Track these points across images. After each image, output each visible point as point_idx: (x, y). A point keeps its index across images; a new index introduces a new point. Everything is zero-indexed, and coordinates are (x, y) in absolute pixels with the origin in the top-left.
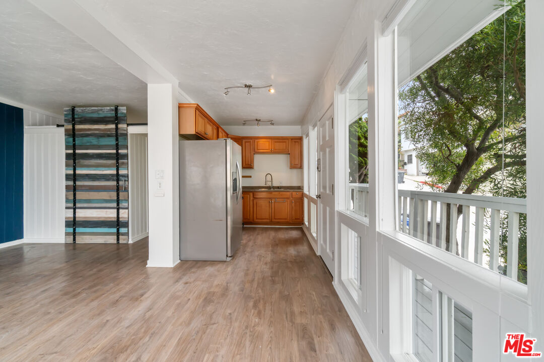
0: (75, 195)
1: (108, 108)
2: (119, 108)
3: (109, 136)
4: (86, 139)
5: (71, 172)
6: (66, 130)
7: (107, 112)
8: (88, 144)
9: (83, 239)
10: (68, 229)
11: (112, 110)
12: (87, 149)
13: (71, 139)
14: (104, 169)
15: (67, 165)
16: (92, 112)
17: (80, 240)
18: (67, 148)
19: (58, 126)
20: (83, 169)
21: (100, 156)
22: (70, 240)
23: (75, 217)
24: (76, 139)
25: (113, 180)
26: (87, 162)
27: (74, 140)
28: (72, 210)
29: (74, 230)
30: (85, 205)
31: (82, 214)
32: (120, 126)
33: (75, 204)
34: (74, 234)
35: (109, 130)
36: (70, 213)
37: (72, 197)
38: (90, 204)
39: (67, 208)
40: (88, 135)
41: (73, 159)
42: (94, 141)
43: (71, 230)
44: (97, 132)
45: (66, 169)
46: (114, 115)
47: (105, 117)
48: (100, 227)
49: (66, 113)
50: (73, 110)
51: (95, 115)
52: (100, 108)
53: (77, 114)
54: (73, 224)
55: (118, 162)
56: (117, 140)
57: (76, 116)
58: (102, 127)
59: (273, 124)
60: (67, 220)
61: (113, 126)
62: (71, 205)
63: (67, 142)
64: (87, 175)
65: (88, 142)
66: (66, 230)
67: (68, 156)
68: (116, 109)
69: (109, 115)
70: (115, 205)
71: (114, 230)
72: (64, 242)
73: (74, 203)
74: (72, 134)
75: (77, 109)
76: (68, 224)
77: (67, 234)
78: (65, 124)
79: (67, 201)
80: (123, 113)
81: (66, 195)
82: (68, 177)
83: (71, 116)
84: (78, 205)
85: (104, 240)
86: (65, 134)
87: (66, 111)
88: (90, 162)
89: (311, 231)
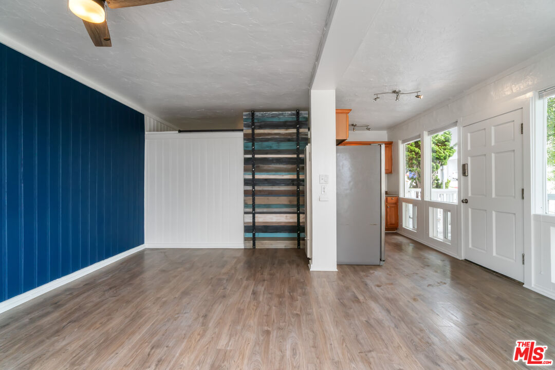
0: (254, 200)
1: (289, 112)
2: (300, 112)
3: (289, 140)
4: (266, 144)
5: (250, 177)
6: (245, 135)
7: (288, 116)
8: (268, 149)
9: (263, 244)
10: (247, 234)
11: (294, 114)
12: (267, 153)
13: (250, 144)
14: (284, 173)
15: (246, 170)
16: (272, 117)
17: (259, 245)
18: (246, 152)
19: (180, 131)
20: (262, 173)
21: (279, 161)
22: (250, 245)
23: (254, 222)
24: (255, 143)
25: (293, 185)
26: (266, 167)
27: (253, 145)
28: (251, 215)
29: (254, 235)
30: (265, 210)
31: (261, 219)
32: (301, 130)
33: (254, 209)
34: (254, 239)
35: (290, 134)
36: (249, 219)
37: (250, 202)
38: (269, 209)
39: (245, 213)
40: (268, 140)
41: (251, 164)
42: (275, 146)
43: (250, 235)
44: (277, 137)
45: (244, 174)
46: (295, 119)
47: (286, 122)
48: (280, 232)
49: (245, 117)
50: (253, 114)
51: (275, 120)
52: (281, 112)
53: (256, 119)
54: (252, 229)
55: (298, 167)
56: (298, 144)
57: (255, 121)
58: (282, 131)
59: (369, 129)
60: (245, 225)
61: (294, 131)
62: (250, 210)
63: (245, 146)
64: (266, 180)
65: (268, 147)
66: (244, 235)
67: (246, 161)
68: (298, 114)
69: (290, 119)
70: (295, 209)
71: (295, 235)
72: (243, 247)
73: (252, 208)
74: (250, 139)
75: (257, 113)
76: (247, 229)
77: (246, 239)
78: (244, 128)
79: (246, 205)
80: (304, 118)
81: (245, 200)
82: (246, 182)
83: (251, 121)
84: (257, 210)
85: (284, 245)
86: (244, 139)
87: (245, 116)
88: (269, 167)
89: (431, 236)
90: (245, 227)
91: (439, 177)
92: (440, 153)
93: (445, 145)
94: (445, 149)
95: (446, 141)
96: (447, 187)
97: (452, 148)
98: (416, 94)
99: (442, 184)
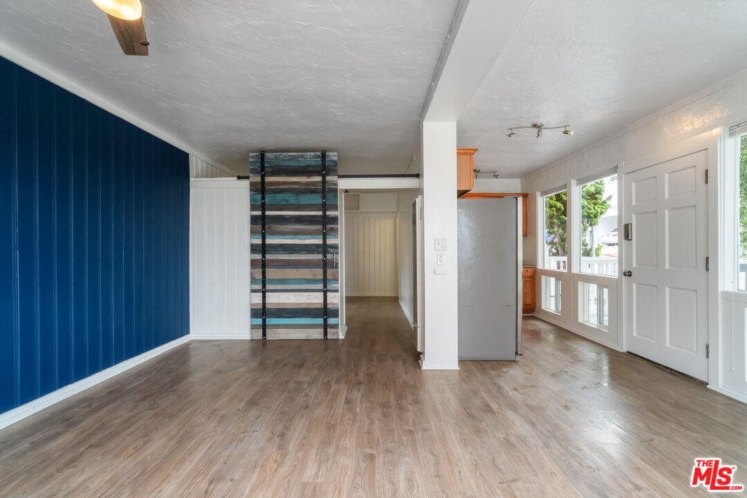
0: (264, 273)
1: (312, 154)
2: (327, 153)
3: (313, 192)
4: (280, 196)
5: (258, 241)
6: (252, 184)
7: (310, 159)
8: (284, 203)
9: (275, 334)
10: (255, 319)
11: (318, 157)
12: (282, 210)
13: (259, 196)
14: (305, 237)
15: (253, 232)
16: (289, 160)
17: (272, 335)
18: (253, 208)
19: (239, 178)
20: (277, 237)
21: (299, 220)
22: (258, 335)
23: (264, 304)
24: (266, 196)
25: (318, 253)
26: (281, 228)
27: (263, 198)
28: (261, 294)
29: (264, 321)
30: (279, 287)
31: (274, 299)
32: (328, 178)
33: (264, 286)
34: (264, 327)
35: (313, 183)
36: (257, 299)
37: (259, 276)
38: (286, 285)
39: (253, 291)
40: (283, 191)
41: (261, 224)
42: (292, 199)
43: (259, 321)
44: (296, 186)
45: (251, 238)
46: (321, 163)
47: (307, 166)
48: (300, 317)
49: (252, 160)
50: (262, 156)
51: (293, 164)
52: (300, 154)
53: (267, 162)
54: (262, 313)
55: (324, 228)
56: (324, 197)
57: (266, 165)
58: (303, 179)
59: (496, 177)
60: (253, 307)
61: (319, 179)
62: (259, 287)
63: (252, 200)
64: (281, 245)
65: (284, 201)
66: (251, 322)
67: (254, 220)
68: (324, 156)
69: (314, 163)
70: (320, 286)
71: (320, 321)
72: (250, 339)
74: (260, 189)
75: (268, 155)
76: (255, 313)
77: (253, 327)
78: (251, 175)
79: (253, 280)
80: (333, 161)
81: (251, 274)
82: (254, 249)
83: (259, 165)
84: (268, 287)
85: (306, 335)
86: (251, 190)
87: (252, 157)
88: (285, 228)
89: (580, 320)
90: (252, 310)
91: (588, 242)
92: (589, 209)
93: (596, 199)
94: (595, 204)
95: (597, 193)
96: (597, 255)
97: (605, 202)
98: (563, 129)
99: (591, 250)
